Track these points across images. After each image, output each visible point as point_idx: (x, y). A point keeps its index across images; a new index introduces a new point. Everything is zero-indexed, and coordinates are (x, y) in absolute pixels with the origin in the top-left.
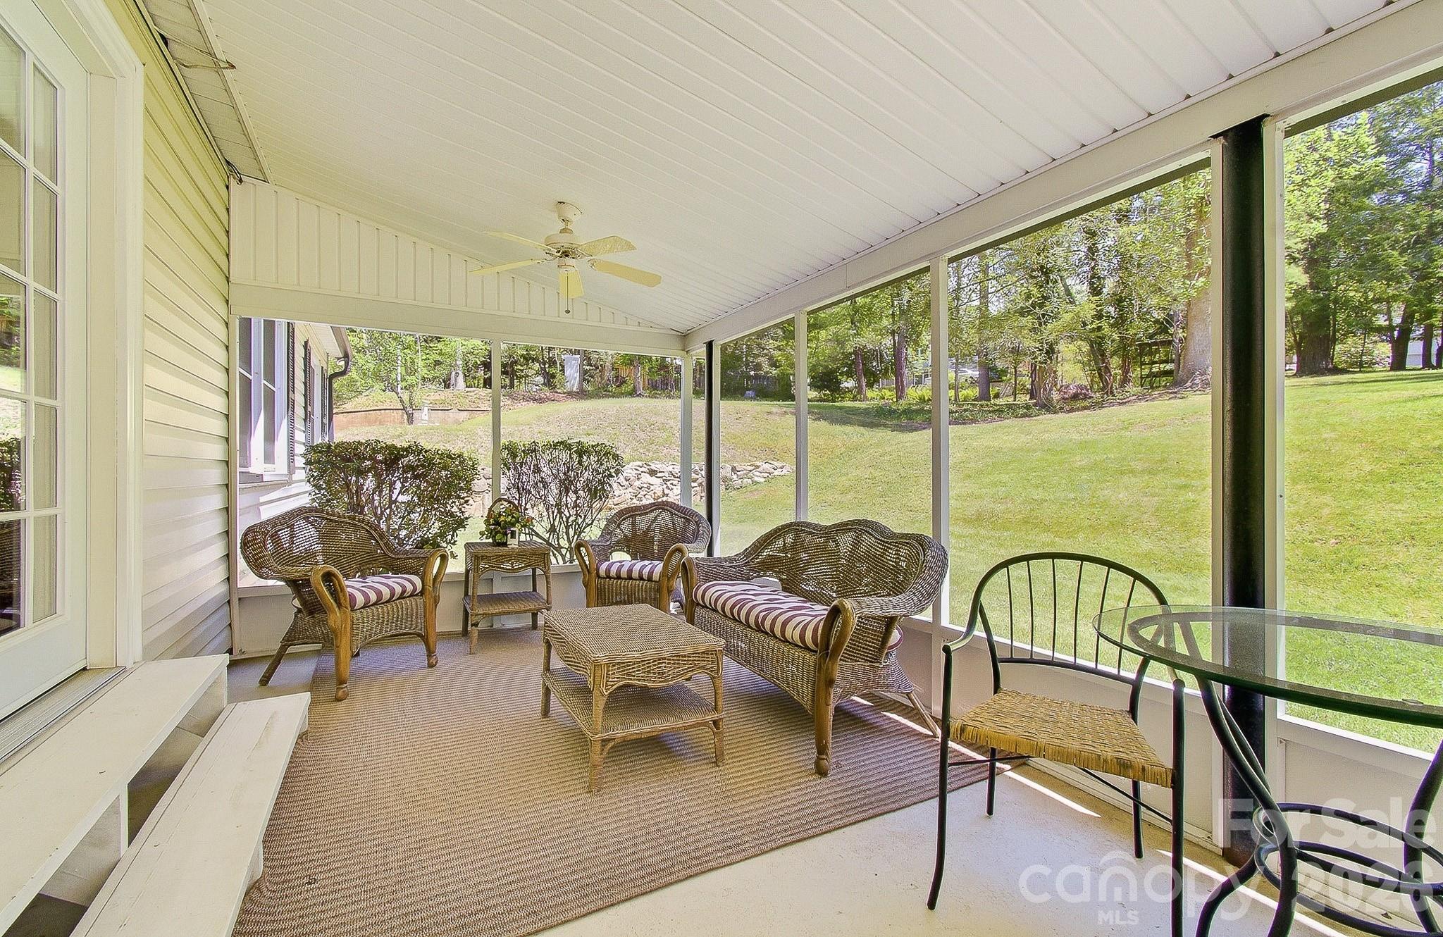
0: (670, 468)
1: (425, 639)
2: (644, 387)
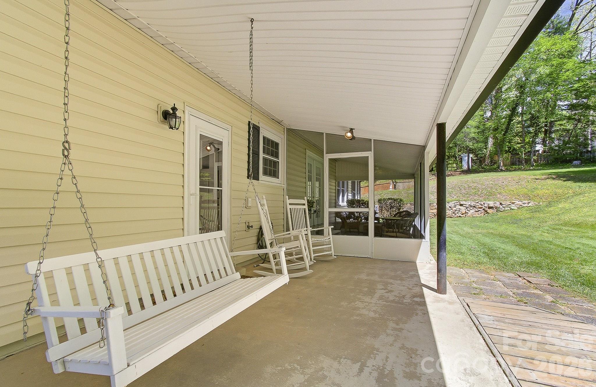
2: (504, 165)
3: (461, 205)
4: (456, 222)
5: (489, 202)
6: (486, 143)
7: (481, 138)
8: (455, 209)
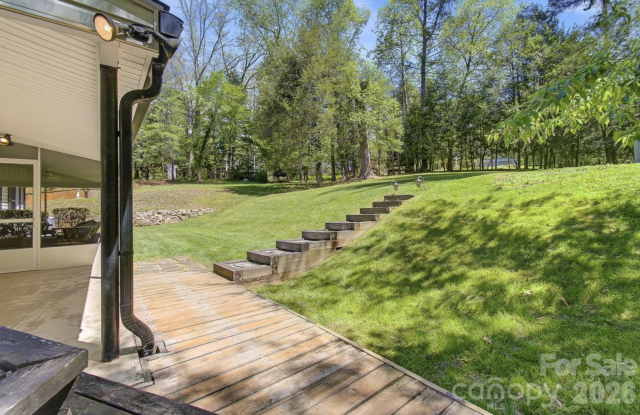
2: (202, 178)
3: (159, 213)
4: (151, 230)
5: (182, 210)
6: (188, 157)
7: (183, 152)
8: (153, 217)
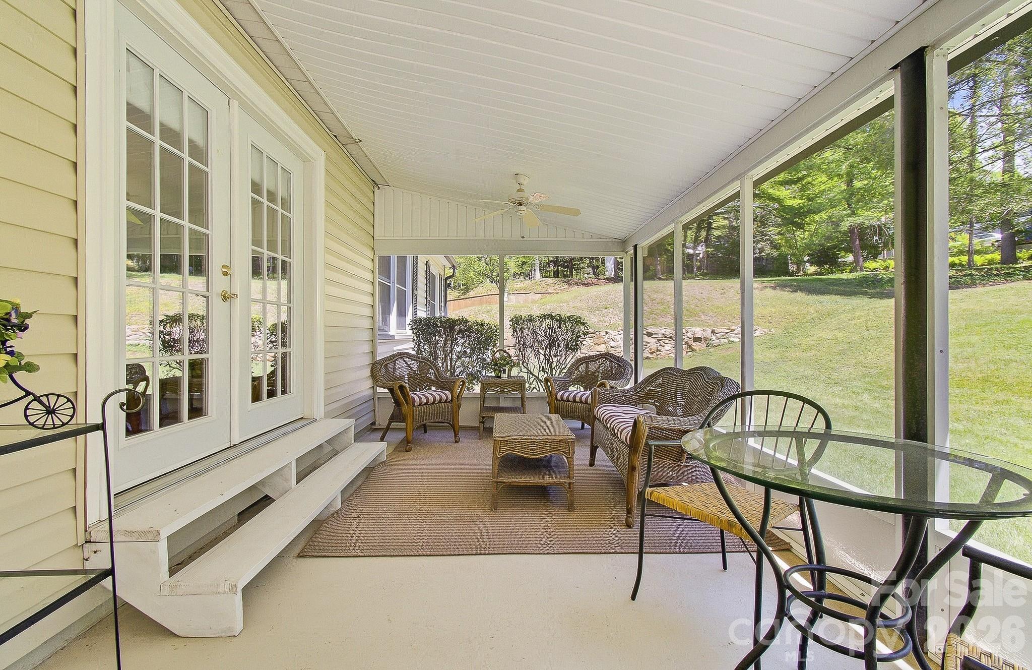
0: (663, 331)
1: (453, 427)
2: (662, 272)
5: (694, 329)
